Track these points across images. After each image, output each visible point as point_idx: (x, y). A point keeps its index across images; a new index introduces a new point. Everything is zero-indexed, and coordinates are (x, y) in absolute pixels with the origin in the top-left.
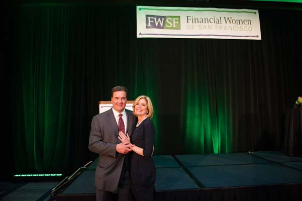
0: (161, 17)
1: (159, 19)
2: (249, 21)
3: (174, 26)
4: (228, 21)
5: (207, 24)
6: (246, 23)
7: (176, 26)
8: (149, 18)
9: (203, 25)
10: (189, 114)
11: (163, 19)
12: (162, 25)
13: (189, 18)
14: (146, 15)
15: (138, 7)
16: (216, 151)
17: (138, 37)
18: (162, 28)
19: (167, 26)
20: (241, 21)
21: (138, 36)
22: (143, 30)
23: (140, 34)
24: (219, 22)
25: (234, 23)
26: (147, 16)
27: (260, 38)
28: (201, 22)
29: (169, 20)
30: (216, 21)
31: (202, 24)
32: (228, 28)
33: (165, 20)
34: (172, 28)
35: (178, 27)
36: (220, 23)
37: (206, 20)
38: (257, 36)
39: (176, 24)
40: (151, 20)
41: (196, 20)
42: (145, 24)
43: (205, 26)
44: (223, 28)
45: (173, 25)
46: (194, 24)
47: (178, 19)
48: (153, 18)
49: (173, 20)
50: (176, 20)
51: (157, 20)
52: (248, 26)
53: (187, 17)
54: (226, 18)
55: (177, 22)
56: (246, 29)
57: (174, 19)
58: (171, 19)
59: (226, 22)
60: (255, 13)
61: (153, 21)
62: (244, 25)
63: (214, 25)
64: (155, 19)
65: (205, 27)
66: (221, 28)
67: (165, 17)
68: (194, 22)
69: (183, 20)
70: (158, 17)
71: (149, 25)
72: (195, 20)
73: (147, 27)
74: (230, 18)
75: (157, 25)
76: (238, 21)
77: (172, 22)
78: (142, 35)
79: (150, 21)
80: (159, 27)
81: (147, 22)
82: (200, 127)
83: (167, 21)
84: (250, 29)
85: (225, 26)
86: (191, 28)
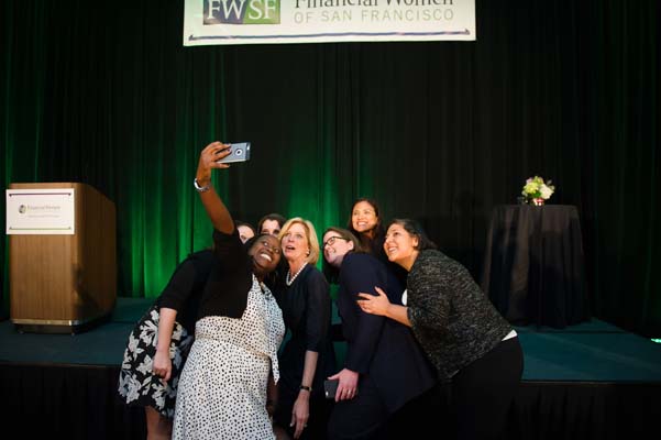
1: (234, 3)
3: (267, 17)
5: (341, 9)
7: (270, 15)
8: (211, 1)
9: (331, 10)
11: (242, 2)
12: (238, 17)
17: (185, 45)
18: (239, 22)
19: (251, 17)
21: (187, 43)
22: (198, 30)
23: (191, 38)
24: (370, 2)
25: (408, 2)
27: (472, 37)
28: (329, 3)
29: (254, 4)
30: (363, 0)
31: (329, 8)
33: (246, 5)
34: (262, 22)
35: (275, 19)
36: (373, 3)
38: (467, 32)
40: (216, 4)
42: (201, 16)
43: (336, 12)
44: (381, 16)
45: (263, 15)
46: (312, 9)
48: (219, 1)
49: (264, 2)
50: (271, 4)
51: (229, 4)
52: (443, 7)
55: (274, 8)
56: (438, 14)
57: (266, 1)
59: (389, 3)
61: (218, 9)
62: (433, 6)
63: (357, 9)
64: (224, 2)
65: (336, 16)
66: (374, 15)
68: (312, 5)
71: (211, 16)
72: (314, 2)
73: (205, 23)
75: (227, 15)
77: (261, 7)
78: (195, 39)
79: (211, 8)
80: (232, 20)
81: (206, 11)
83: (251, 4)
84: (449, 15)
85: (386, 11)
86: (305, 20)
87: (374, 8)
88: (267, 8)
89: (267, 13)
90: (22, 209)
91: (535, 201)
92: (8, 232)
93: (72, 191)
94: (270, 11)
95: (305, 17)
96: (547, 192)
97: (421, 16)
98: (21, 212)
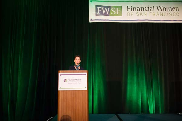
0: (107, 7)
1: (106, 9)
2: (177, 8)
3: (117, 14)
4: (160, 9)
5: (143, 12)
6: (175, 10)
7: (118, 13)
8: (98, 8)
10: (129, 81)
11: (109, 8)
12: (108, 13)
13: (129, 7)
14: (96, 6)
16: (151, 111)
18: (108, 15)
19: (112, 13)
20: (170, 9)
21: (90, 21)
22: (93, 17)
24: (152, 9)
25: (165, 10)
26: (97, 6)
28: (138, 10)
29: (113, 9)
30: (150, 9)
31: (139, 12)
32: (159, 15)
33: (110, 9)
34: (116, 15)
35: (121, 14)
36: (153, 10)
37: (142, 8)
39: (118, 12)
40: (100, 9)
41: (135, 9)
42: (95, 13)
43: (141, 13)
44: (156, 15)
45: (116, 13)
46: (133, 12)
47: (120, 8)
48: (101, 8)
50: (119, 9)
52: (176, 12)
53: (128, 6)
54: (158, 7)
55: (120, 11)
56: (174, 14)
57: (117, 8)
58: (115, 8)
59: (158, 10)
61: (101, 10)
62: (172, 12)
63: (148, 12)
64: (103, 8)
65: (141, 14)
66: (154, 14)
67: (110, 7)
68: (133, 10)
69: (124, 9)
70: (105, 7)
71: (98, 13)
72: (133, 9)
73: (96, 15)
74: (161, 7)
75: (104, 12)
76: (168, 9)
77: (116, 11)
78: (93, 20)
79: (98, 10)
80: (106, 14)
81: (96, 11)
82: (138, 91)
83: (112, 9)
84: (178, 15)
85: (158, 13)
86: (130, 15)
87: (153, 12)
88: (117, 11)
90: (65, 80)
92: (59, 89)
95: (130, 14)
97: (169, 15)
98: (65, 82)
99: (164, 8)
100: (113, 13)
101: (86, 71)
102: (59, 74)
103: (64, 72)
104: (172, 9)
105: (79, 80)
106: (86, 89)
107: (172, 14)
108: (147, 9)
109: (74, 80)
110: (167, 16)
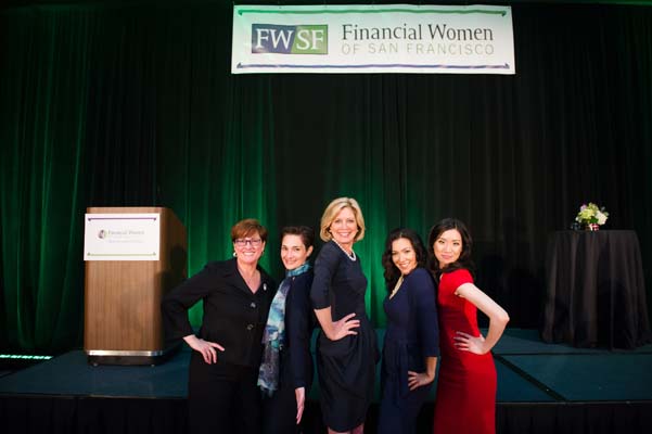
0: (285, 28)
1: (282, 33)
2: (488, 32)
3: (314, 47)
4: (437, 35)
5: (387, 42)
6: (481, 36)
7: (317, 46)
8: (259, 31)
9: (377, 43)
11: (290, 32)
12: (286, 46)
13: (348, 28)
14: (254, 25)
15: (237, 8)
17: (233, 72)
18: (288, 52)
19: (299, 47)
20: (468, 33)
21: (235, 70)
22: (245, 57)
23: (239, 66)
24: (415, 36)
25: (451, 37)
26: (255, 27)
27: (511, 71)
28: (375, 36)
29: (302, 35)
30: (408, 33)
31: (376, 41)
32: (436, 48)
34: (310, 52)
36: (418, 37)
37: (387, 31)
38: (507, 66)
40: (264, 34)
41: (364, 33)
42: (249, 45)
43: (382, 45)
44: (425, 49)
45: (311, 45)
46: (359, 41)
47: (322, 31)
48: (267, 30)
49: (311, 33)
50: (318, 35)
51: (277, 34)
52: (483, 42)
53: (344, 27)
54: (433, 28)
55: (321, 39)
56: (479, 49)
57: (314, 32)
58: (307, 31)
59: (433, 36)
60: (504, 14)
61: (267, 38)
62: (474, 42)
63: (402, 43)
64: (273, 32)
65: (382, 49)
66: (419, 49)
67: (293, 28)
68: (359, 37)
69: (335, 34)
70: (278, 28)
71: (259, 45)
72: (361, 34)
73: (253, 52)
74: (442, 28)
75: (275, 44)
76: (462, 33)
77: (309, 38)
78: (243, 67)
79: (260, 38)
80: (281, 49)
81: (254, 40)
83: (299, 35)
84: (489, 50)
85: (431, 45)
86: (352, 52)
87: (418, 41)
88: (315, 39)
89: (314, 44)
90: (101, 235)
91: (591, 226)
92: (86, 258)
93: (158, 216)
94: (317, 42)
95: (352, 49)
96: (602, 218)
97: (463, 50)
98: (101, 237)
99: (451, 32)
100: (303, 44)
101: (160, 208)
102: (87, 216)
103: (99, 212)
104: (474, 34)
105: (139, 233)
106: (157, 258)
107: (473, 48)
108: (400, 33)
109: (125, 233)
110: (458, 52)
